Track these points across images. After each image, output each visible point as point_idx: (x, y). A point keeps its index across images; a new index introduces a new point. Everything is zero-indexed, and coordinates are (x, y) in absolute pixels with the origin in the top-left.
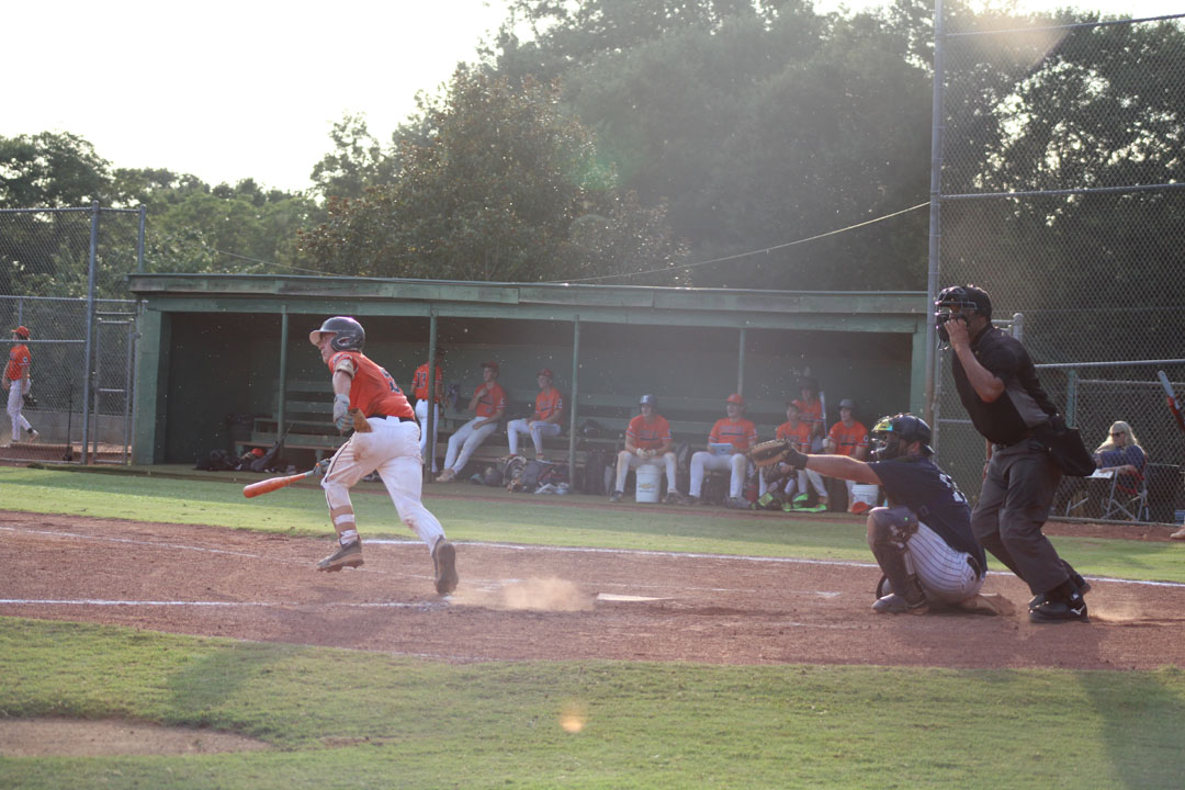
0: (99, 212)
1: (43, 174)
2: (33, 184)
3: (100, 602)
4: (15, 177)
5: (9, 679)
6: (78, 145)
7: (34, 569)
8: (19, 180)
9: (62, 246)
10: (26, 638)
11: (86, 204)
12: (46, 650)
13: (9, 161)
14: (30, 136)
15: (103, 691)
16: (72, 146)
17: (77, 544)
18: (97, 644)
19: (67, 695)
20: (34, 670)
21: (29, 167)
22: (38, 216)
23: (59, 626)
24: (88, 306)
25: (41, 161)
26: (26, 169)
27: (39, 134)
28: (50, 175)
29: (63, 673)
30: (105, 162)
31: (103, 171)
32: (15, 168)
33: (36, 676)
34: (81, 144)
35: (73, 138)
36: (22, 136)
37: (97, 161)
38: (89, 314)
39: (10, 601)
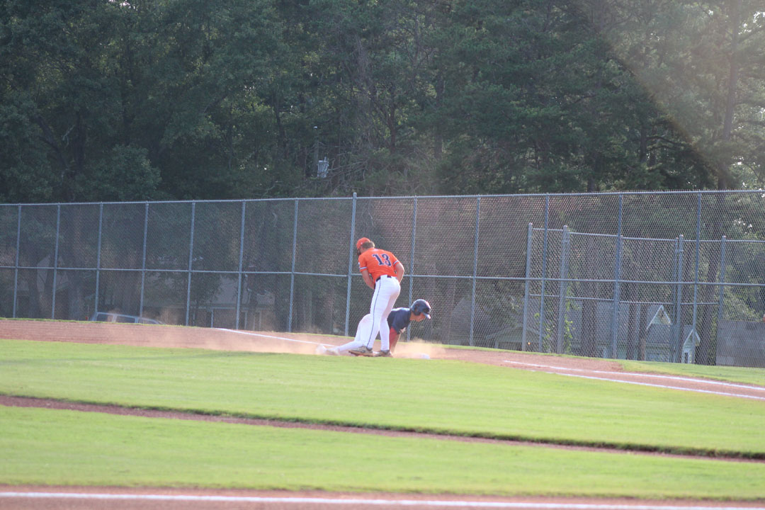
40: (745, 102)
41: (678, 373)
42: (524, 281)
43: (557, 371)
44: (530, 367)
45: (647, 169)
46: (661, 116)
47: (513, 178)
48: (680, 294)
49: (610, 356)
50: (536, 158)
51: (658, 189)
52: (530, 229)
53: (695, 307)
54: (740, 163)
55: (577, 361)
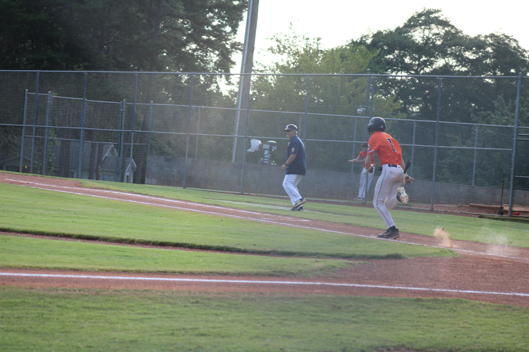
0: (522, 79)
1: (490, 57)
2: (484, 62)
3: (522, 295)
4: (475, 58)
5: (473, 335)
6: (510, 41)
7: (485, 274)
8: (477, 59)
9: (499, 96)
10: (482, 313)
11: (513, 74)
12: (493, 320)
13: (471, 49)
14: (483, 35)
15: (525, 344)
16: (506, 41)
17: (508, 262)
18: (521, 318)
19: (505, 346)
20: (487, 330)
21: (482, 52)
22: (487, 80)
23: (500, 307)
24: (515, 131)
25: (489, 49)
26: (480, 54)
27: (488, 35)
28: (493, 57)
29: (502, 333)
30: (524, 51)
31: (523, 56)
32: (474, 53)
33: (488, 334)
34: (511, 41)
35: (507, 37)
36: (479, 36)
37: (520, 50)
38: (515, 135)
39: (473, 292)
40: (168, 15)
41: (117, 189)
42: (22, 127)
43: (39, 186)
44: (22, 183)
45: (104, 56)
46: (115, 22)
47: (17, 59)
48: (123, 138)
49: (77, 177)
50: (32, 47)
51: (111, 70)
52: (26, 93)
53: (132, 146)
54: (165, 54)
55: (53, 180)
